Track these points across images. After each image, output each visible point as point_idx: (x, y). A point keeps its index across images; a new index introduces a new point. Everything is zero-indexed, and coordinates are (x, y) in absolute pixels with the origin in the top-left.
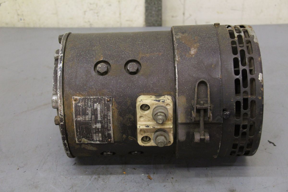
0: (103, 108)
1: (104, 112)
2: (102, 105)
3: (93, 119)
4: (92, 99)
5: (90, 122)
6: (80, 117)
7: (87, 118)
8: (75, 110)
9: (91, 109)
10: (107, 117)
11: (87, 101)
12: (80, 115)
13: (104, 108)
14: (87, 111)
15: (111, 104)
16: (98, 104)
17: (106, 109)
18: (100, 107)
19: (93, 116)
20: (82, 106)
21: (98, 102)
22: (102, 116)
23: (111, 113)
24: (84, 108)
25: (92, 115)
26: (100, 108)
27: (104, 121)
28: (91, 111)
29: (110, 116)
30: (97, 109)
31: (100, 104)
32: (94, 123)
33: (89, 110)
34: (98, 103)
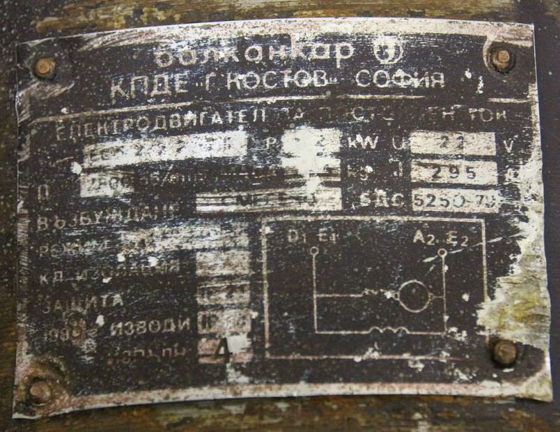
0: (123, 116)
1: (158, 99)
2: (95, 121)
3: (240, 200)
4: (33, 224)
5: (268, 230)
6: (212, 336)
7: (227, 264)
8: (138, 388)
9: (132, 227)
10: (211, 65)
11: (59, 276)
12: (191, 337)
13: (121, 102)
14: (153, 262)
15: (80, 42)
16: (81, 162)
17: (126, 85)
18: (108, 145)
19: (206, 204)
20: (100, 320)
21: (68, 165)
22: (207, 119)
23: (176, 29)
24: (117, 298)
25: (188, 214)
26: (118, 143)
27: (261, 93)
28: (147, 225)
29: (199, 45)
30: (133, 174)
31: (88, 148)
32: (282, 197)
33: (142, 244)
34: (76, 168)
